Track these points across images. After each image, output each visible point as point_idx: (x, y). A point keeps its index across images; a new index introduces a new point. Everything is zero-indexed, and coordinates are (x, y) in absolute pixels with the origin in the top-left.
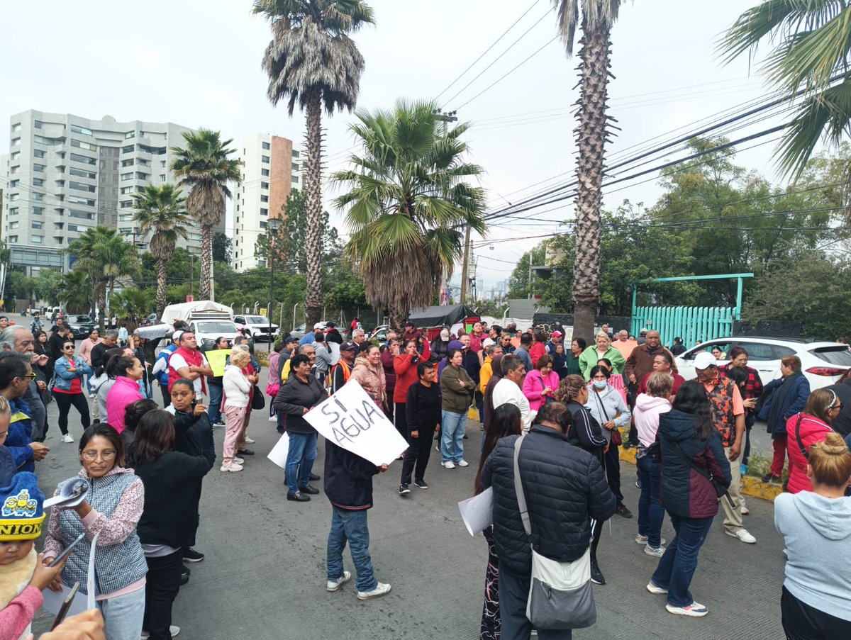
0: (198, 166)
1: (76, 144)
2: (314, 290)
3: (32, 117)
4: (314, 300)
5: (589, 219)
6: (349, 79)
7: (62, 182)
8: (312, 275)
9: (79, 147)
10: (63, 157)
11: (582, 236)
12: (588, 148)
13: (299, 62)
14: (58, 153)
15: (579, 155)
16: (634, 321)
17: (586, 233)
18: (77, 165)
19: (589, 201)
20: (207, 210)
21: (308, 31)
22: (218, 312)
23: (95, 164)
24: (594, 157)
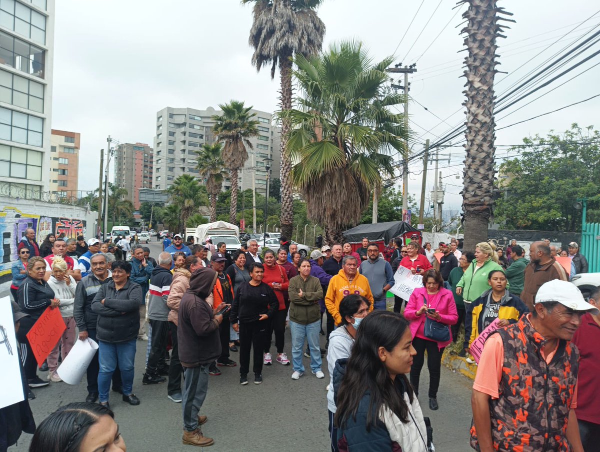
0: (228, 127)
1: (192, 126)
2: (286, 211)
3: (168, 111)
4: (286, 219)
5: (478, 121)
6: (310, 42)
7: (184, 151)
8: (285, 199)
9: (193, 128)
10: (185, 135)
11: (471, 140)
12: (476, 45)
13: (271, 33)
14: (182, 133)
15: (467, 54)
16: (584, 237)
17: (475, 136)
18: (193, 139)
19: (478, 101)
20: (235, 157)
21: (277, 8)
22: (228, 229)
23: (202, 138)
24: (482, 53)
